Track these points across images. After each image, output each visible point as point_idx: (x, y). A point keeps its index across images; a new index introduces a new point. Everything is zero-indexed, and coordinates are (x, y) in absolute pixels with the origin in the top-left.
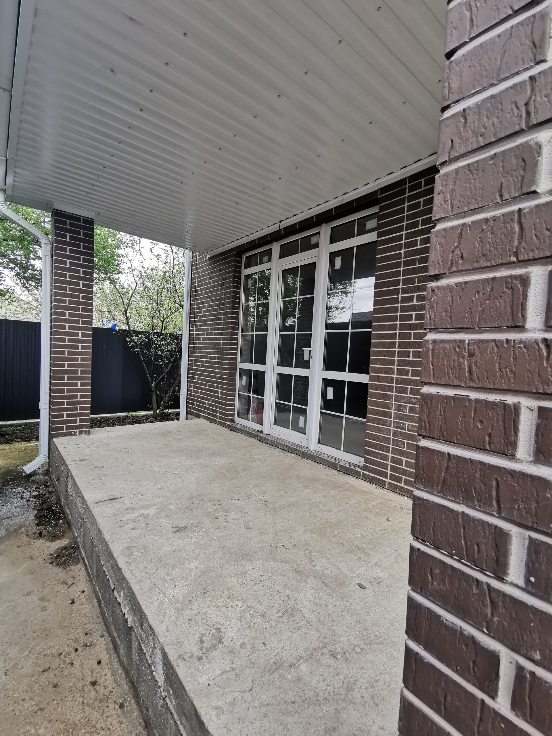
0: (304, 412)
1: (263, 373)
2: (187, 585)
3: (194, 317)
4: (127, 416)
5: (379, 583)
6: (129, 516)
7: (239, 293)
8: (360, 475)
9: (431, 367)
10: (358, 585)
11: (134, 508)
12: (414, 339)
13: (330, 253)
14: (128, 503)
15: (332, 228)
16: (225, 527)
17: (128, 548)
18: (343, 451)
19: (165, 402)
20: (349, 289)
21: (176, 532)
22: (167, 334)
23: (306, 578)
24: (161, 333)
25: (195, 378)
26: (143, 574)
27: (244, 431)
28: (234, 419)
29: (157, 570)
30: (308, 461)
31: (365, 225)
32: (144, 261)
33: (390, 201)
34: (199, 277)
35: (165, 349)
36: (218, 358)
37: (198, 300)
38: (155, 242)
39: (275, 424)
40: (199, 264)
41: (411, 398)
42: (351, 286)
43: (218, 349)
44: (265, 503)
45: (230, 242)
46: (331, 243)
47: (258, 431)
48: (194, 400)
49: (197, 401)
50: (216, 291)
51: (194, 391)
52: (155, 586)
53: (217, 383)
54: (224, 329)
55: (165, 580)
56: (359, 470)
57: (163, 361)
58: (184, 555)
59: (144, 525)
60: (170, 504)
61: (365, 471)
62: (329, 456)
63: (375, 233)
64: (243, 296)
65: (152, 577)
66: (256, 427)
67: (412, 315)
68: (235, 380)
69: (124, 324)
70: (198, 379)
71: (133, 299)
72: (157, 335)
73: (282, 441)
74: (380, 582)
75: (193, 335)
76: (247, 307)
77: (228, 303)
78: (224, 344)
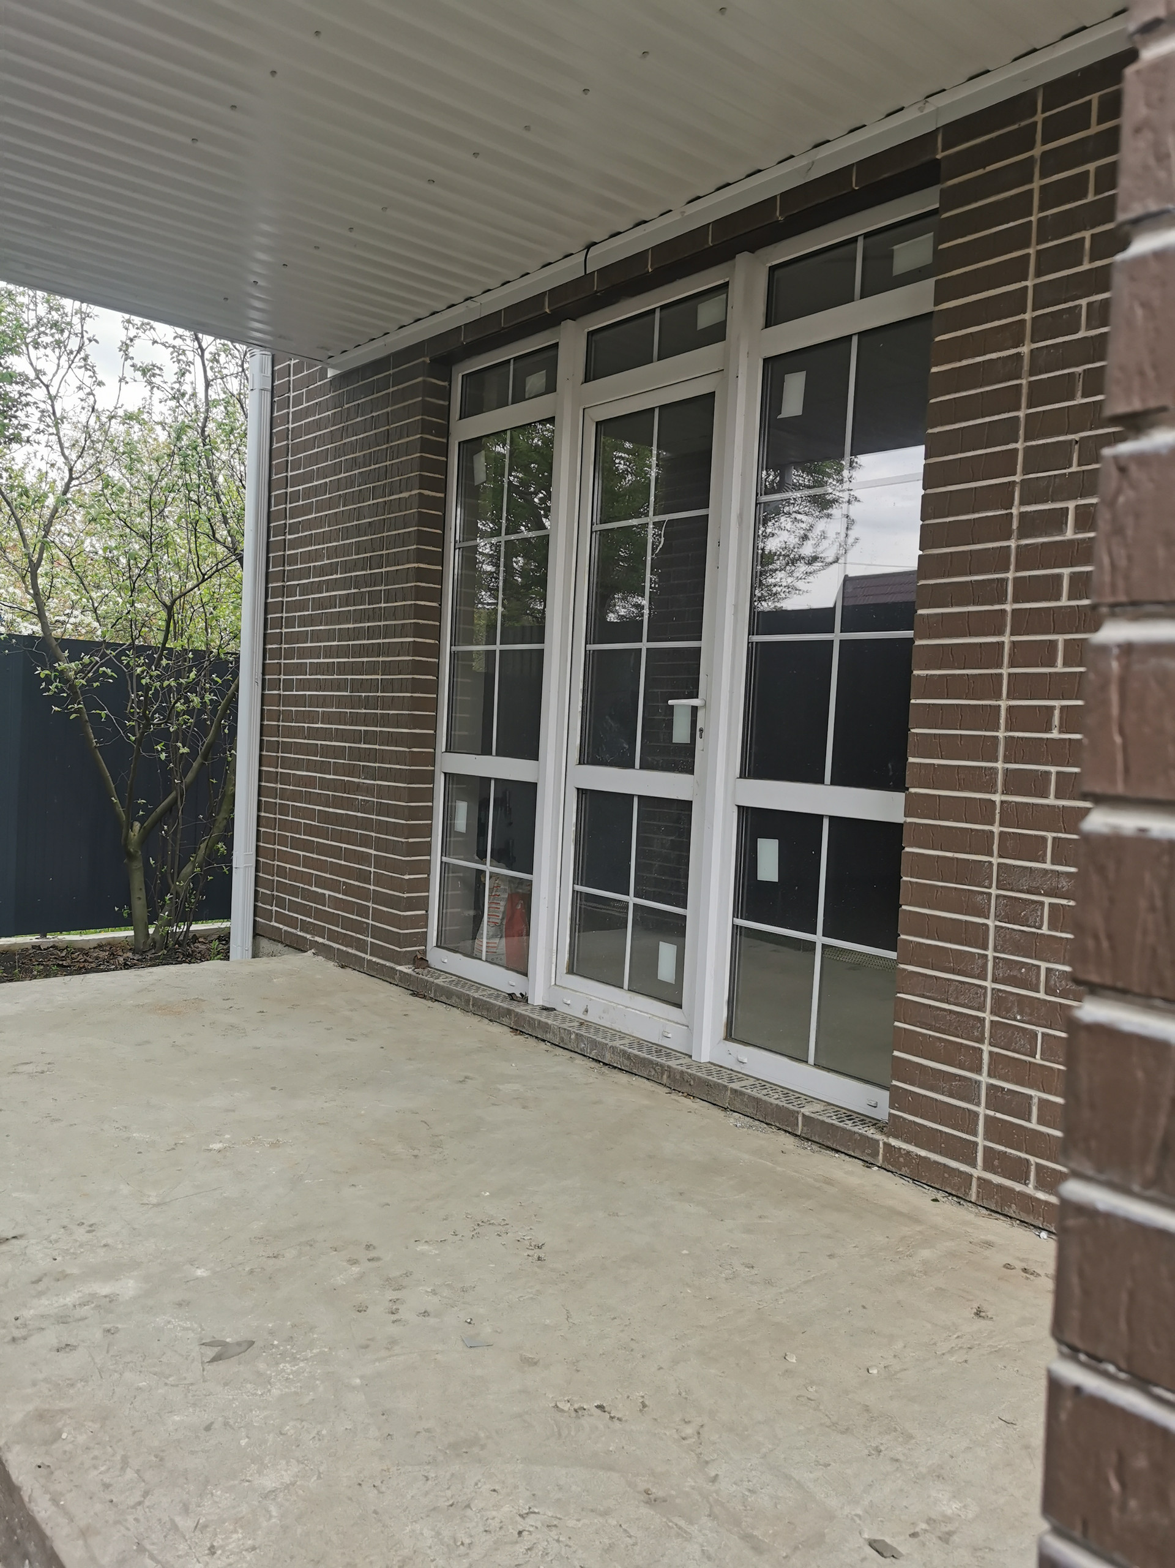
0: (675, 928)
1: (529, 790)
2: (254, 1548)
3: (282, 591)
4: (37, 947)
5: (946, 1538)
6: (48, 1304)
7: (442, 504)
8: (875, 1154)
9: (1118, 739)
10: (872, 1544)
11: (62, 1277)
12: (1065, 664)
13: (766, 360)
14: (40, 1257)
15: (773, 269)
16: (393, 1342)
17: (41, 1416)
18: (816, 1065)
19: (178, 896)
20: (832, 489)
21: (214, 1360)
22: (185, 651)
23: (682, 1523)
24: (164, 648)
25: (284, 809)
26: (98, 1507)
27: (460, 996)
28: (424, 952)
29: (146, 1494)
30: (688, 1102)
31: (890, 256)
32: (97, 390)
33: (980, 172)
34: (298, 448)
35: (179, 706)
36: (369, 737)
37: (294, 529)
38: (137, 320)
39: (571, 971)
40: (298, 401)
41: (1058, 874)
42: (841, 481)
43: (367, 703)
44: (537, 1253)
45: (406, 320)
46: (768, 325)
47: (512, 996)
48: (281, 887)
49: (294, 891)
50: (361, 496)
51: (284, 857)
52: (141, 1549)
53: (366, 824)
54: (388, 632)
55: (175, 1527)
56: (871, 1132)
57: (171, 749)
58: (243, 1442)
59: (98, 1335)
60: (191, 1262)
61: (896, 1137)
62: (764, 1084)
63: (928, 285)
64: (455, 516)
65: (130, 1518)
66: (503, 980)
67: (1059, 577)
68: (429, 813)
69: (25, 615)
70: (297, 812)
71: (57, 526)
72: (149, 657)
73: (597, 1030)
74: (950, 1534)
75: (277, 654)
76: (469, 557)
77: (403, 540)
78: (388, 686)
